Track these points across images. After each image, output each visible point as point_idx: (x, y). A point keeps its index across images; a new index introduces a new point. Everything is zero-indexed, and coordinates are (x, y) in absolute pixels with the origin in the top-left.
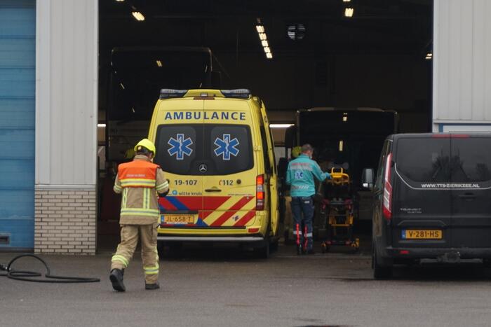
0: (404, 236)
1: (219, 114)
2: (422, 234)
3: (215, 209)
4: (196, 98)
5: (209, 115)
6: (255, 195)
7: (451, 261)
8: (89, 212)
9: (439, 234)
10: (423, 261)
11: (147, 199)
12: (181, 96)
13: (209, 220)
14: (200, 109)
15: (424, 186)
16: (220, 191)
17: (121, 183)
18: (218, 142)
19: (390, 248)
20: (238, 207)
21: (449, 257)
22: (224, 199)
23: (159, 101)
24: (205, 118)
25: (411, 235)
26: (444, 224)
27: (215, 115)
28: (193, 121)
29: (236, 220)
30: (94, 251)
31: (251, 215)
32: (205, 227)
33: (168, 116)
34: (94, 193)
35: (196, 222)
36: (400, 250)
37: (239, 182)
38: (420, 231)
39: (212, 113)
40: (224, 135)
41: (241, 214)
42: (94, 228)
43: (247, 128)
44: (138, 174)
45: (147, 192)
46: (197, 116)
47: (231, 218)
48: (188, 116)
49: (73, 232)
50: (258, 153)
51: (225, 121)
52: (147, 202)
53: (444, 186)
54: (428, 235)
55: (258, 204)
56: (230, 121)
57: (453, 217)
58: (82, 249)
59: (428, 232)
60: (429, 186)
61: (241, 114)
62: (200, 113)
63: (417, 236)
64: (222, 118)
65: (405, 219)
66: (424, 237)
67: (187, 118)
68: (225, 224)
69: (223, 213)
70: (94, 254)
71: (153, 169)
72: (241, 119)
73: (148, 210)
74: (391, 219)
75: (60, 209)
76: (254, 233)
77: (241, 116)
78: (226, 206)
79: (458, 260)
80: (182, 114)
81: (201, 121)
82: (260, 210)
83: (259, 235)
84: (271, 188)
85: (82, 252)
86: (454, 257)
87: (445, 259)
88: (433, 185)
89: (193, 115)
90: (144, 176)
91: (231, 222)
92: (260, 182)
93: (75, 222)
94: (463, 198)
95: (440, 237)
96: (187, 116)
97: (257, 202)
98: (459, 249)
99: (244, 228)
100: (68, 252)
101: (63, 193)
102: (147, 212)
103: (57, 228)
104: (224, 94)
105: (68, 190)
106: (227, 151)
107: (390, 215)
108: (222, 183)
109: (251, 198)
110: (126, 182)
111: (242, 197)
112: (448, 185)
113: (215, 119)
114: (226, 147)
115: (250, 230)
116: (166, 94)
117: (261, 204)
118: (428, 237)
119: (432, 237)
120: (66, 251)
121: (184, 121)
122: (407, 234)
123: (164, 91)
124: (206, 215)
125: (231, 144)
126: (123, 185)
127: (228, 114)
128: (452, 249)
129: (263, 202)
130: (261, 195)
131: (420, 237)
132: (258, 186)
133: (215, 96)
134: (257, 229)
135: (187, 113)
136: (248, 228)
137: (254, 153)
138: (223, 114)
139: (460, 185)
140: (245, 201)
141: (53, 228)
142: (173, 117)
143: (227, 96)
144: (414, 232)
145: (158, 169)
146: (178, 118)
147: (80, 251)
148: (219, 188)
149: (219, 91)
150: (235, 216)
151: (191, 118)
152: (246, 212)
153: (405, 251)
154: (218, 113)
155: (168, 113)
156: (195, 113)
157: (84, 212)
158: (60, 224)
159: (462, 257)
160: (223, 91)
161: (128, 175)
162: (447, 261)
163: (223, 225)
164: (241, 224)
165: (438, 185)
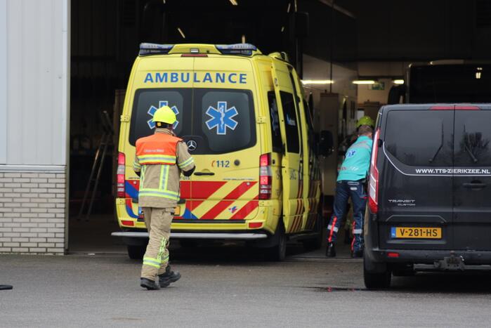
0: (393, 234)
1: (213, 77)
2: (416, 232)
3: (206, 198)
4: (185, 55)
5: (201, 77)
6: (258, 180)
7: (452, 267)
8: (56, 200)
9: (438, 233)
10: (416, 266)
11: (164, 178)
12: (165, 52)
13: (199, 212)
14: (189, 69)
15: (418, 171)
16: (212, 174)
17: (139, 160)
18: (211, 112)
19: (377, 249)
20: (235, 195)
21: (449, 262)
22: (219, 185)
23: (138, 58)
24: (195, 81)
25: (402, 234)
26: (444, 220)
27: (208, 77)
28: (180, 84)
29: (233, 212)
30: (62, 250)
31: (252, 205)
32: (194, 220)
33: (149, 78)
34: (63, 176)
35: (182, 214)
36: (389, 253)
37: (237, 163)
38: (413, 229)
39: (204, 74)
40: (219, 102)
41: (239, 204)
42: (63, 220)
43: (249, 93)
44: (156, 149)
45: (165, 170)
46: (185, 79)
47: (227, 210)
48: (174, 77)
49: (35, 225)
50: (262, 125)
51: (220, 85)
52: (163, 182)
53: (444, 171)
54: (424, 233)
55: (262, 192)
56: (227, 85)
57: (455, 210)
58: (47, 248)
59: (424, 229)
60: (425, 171)
61: (241, 75)
62: (188, 74)
63: (410, 235)
64: (217, 81)
65: (395, 213)
66: (419, 237)
67: (172, 81)
68: (219, 217)
69: (217, 202)
70: (62, 254)
71: (173, 144)
72: (241, 82)
73: (165, 191)
74: (378, 213)
75: (19, 195)
76: (256, 228)
77: (241, 78)
78: (221, 194)
79: (461, 266)
80: (166, 75)
81: (190, 84)
82: (264, 199)
83: (263, 231)
84: (283, 170)
85: (47, 252)
86: (456, 262)
87: (445, 264)
88: (431, 171)
89: (179, 77)
90: (162, 151)
91: (227, 214)
92: (264, 164)
93: (38, 213)
94: (469, 187)
95: (439, 236)
96: (172, 77)
97: (260, 189)
98: (463, 252)
99: (243, 221)
100: (29, 252)
101: (24, 175)
102: (164, 193)
103: (15, 220)
104: (220, 50)
105: (30, 172)
106: (223, 123)
107: (376, 208)
108: (216, 164)
109: (252, 184)
110: (144, 159)
111: (240, 183)
112: (449, 171)
113: (208, 82)
114: (221, 119)
115: (251, 225)
116: (147, 49)
117: (266, 192)
118: (424, 236)
119: (429, 237)
120: (26, 250)
121: (169, 85)
122: (397, 232)
123: (144, 45)
124: (196, 205)
125: (227, 115)
126: (141, 162)
127: (224, 74)
128: (452, 252)
129: (269, 189)
130: (265, 180)
131: (414, 237)
132: (262, 168)
133: (208, 52)
134: (261, 224)
135: (172, 74)
136: (248, 222)
137: (257, 126)
138: (218, 75)
139: (465, 171)
140: (244, 187)
141: (10, 220)
142: (154, 79)
143: (224, 52)
144: (407, 229)
145: (180, 143)
146: (161, 81)
147: (44, 250)
148: (212, 171)
149: (213, 46)
150: (231, 206)
151: (177, 80)
152: (246, 202)
153: (394, 254)
154: (211, 74)
155: (149, 74)
156: (182, 74)
157: (50, 200)
158: (18, 215)
159: (466, 263)
160: (219, 46)
161: (146, 151)
162: (447, 268)
163: (216, 218)
164: (239, 217)
165: (437, 170)
